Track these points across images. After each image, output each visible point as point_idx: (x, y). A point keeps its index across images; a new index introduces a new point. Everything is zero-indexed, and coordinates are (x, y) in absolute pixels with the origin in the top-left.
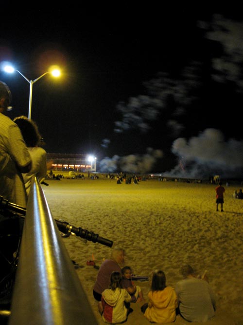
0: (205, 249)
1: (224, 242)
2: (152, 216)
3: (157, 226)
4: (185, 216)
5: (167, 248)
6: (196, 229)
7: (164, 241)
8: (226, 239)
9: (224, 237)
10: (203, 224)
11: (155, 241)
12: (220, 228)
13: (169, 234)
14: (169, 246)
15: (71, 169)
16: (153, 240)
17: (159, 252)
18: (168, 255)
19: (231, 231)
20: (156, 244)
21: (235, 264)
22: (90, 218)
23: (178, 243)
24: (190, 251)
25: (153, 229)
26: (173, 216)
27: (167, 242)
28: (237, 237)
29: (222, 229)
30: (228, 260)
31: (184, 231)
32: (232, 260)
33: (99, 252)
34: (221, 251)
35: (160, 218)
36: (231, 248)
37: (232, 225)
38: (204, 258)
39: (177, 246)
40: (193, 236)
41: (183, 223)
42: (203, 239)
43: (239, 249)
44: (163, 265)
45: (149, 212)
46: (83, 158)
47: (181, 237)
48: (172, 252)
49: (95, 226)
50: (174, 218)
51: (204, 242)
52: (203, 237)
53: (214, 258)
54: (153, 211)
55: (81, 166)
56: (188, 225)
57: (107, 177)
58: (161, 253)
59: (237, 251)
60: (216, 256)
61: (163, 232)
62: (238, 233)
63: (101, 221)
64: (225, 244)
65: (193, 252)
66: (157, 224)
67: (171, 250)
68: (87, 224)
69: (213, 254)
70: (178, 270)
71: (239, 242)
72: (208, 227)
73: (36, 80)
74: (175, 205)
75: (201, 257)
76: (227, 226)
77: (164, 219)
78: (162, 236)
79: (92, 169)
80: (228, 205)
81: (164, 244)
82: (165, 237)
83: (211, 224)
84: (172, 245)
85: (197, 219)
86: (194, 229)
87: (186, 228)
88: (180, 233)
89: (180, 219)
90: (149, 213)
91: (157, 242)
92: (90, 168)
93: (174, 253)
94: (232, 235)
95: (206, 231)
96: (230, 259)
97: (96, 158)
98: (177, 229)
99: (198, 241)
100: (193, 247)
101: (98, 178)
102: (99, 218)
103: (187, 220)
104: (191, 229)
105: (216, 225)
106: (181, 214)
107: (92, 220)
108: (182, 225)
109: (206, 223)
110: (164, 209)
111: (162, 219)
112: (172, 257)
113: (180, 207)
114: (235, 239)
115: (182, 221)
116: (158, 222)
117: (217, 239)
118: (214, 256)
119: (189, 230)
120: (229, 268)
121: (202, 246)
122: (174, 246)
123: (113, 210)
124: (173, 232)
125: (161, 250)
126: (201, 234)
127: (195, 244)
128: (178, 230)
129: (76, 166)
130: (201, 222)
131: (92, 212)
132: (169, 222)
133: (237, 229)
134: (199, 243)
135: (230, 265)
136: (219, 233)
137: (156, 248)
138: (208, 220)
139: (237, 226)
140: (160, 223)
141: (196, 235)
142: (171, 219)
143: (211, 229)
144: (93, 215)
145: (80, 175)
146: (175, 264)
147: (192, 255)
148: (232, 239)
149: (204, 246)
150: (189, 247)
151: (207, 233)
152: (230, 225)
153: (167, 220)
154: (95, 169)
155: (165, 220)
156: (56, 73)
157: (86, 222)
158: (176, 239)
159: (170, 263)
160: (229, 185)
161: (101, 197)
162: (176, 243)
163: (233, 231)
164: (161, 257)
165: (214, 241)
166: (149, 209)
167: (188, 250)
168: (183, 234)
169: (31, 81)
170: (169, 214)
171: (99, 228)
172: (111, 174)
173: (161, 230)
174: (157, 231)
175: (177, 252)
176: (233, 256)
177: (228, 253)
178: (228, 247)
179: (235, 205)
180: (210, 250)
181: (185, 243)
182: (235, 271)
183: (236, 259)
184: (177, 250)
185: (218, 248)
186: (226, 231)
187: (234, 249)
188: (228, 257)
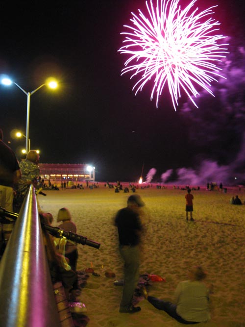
0: (203, 254)
1: (220, 247)
2: (151, 224)
3: (154, 233)
4: (183, 223)
5: (165, 254)
6: (193, 235)
7: (162, 248)
8: (223, 244)
9: (220, 242)
10: (200, 230)
12: (216, 233)
13: (166, 240)
14: (167, 253)
15: (70, 179)
16: (151, 246)
17: (156, 259)
18: (165, 261)
19: (227, 237)
20: (154, 251)
21: (231, 268)
22: (89, 227)
23: (175, 249)
24: (186, 257)
25: (151, 236)
26: (171, 223)
27: (165, 248)
28: (233, 243)
29: (219, 234)
30: (224, 265)
31: (181, 237)
32: (228, 264)
33: (97, 259)
34: (218, 256)
35: (158, 226)
36: (227, 252)
37: (228, 230)
38: (201, 263)
39: (174, 252)
41: (180, 229)
42: (200, 245)
43: (235, 254)
44: (159, 272)
46: (82, 167)
47: (179, 243)
48: (169, 258)
49: (94, 234)
50: (172, 225)
51: (200, 248)
52: (199, 243)
53: (210, 263)
54: (151, 218)
55: (80, 176)
57: (105, 185)
58: (159, 259)
59: (233, 255)
60: (212, 261)
61: (161, 239)
62: (235, 238)
63: (100, 230)
64: (222, 248)
65: (190, 257)
66: (154, 231)
67: (168, 256)
68: (86, 233)
70: (175, 275)
71: (235, 247)
72: (205, 233)
73: (33, 92)
74: (173, 212)
76: (223, 232)
77: (162, 226)
78: (160, 243)
79: (91, 179)
80: (224, 211)
81: (162, 251)
83: (208, 230)
84: (170, 251)
85: (195, 225)
86: (192, 235)
87: (183, 234)
88: (178, 239)
89: (177, 226)
91: (156, 247)
92: (88, 178)
93: (171, 259)
94: (228, 240)
95: (202, 237)
96: (226, 263)
97: (94, 168)
98: (174, 235)
99: (195, 247)
100: (189, 253)
101: (96, 187)
102: (98, 226)
103: (184, 227)
104: (188, 235)
105: (213, 231)
106: (179, 221)
107: (90, 229)
108: (180, 232)
109: (202, 229)
110: (161, 216)
111: (160, 226)
112: (170, 263)
113: (178, 214)
114: (231, 244)
115: (179, 227)
116: (156, 229)
117: (214, 245)
118: (210, 260)
119: (186, 236)
120: (227, 271)
121: (198, 252)
122: (172, 252)
124: (170, 238)
125: (158, 256)
126: (198, 239)
127: (192, 250)
128: (175, 237)
129: (74, 175)
130: (198, 228)
131: (91, 221)
132: (167, 228)
133: (233, 234)
134: (196, 249)
135: (226, 269)
136: (216, 239)
137: (153, 254)
138: (205, 226)
139: (233, 232)
141: (193, 241)
142: (169, 226)
143: (207, 234)
144: (92, 224)
145: (79, 184)
146: (172, 270)
147: (188, 260)
148: (228, 244)
149: (201, 252)
150: (186, 253)
151: (204, 239)
152: (227, 231)
153: (165, 227)
154: (93, 179)
156: (53, 84)
157: (85, 231)
158: (174, 245)
159: (167, 268)
160: (226, 192)
161: (100, 206)
162: (173, 249)
163: (229, 237)
164: (158, 263)
165: (210, 246)
168: (180, 241)
169: (29, 93)
170: (167, 221)
171: (98, 237)
172: (110, 183)
173: (159, 237)
174: (155, 238)
175: (174, 258)
176: (228, 261)
177: (224, 257)
178: (224, 252)
179: (232, 211)
180: (207, 255)
181: (182, 249)
182: (231, 274)
183: (231, 263)
184: (174, 256)
185: (214, 253)
186: (222, 237)
187: (230, 254)
188: (224, 261)
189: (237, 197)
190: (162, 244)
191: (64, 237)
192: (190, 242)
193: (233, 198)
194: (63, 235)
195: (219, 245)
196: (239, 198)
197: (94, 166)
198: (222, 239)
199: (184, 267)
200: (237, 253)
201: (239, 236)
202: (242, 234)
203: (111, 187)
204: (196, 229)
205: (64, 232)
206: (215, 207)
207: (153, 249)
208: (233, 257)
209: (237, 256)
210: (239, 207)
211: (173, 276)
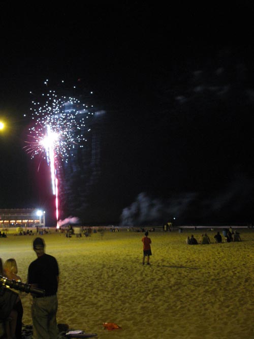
0: (159, 298)
1: (177, 289)
2: (105, 269)
3: (109, 279)
4: (138, 267)
5: (121, 300)
7: (117, 293)
8: (180, 286)
9: (178, 285)
10: (156, 273)
11: (107, 294)
12: (172, 275)
13: (122, 286)
14: (122, 298)
15: (18, 225)
16: (106, 293)
17: (111, 305)
18: (121, 307)
20: (109, 298)
21: (189, 310)
23: (131, 294)
24: (143, 302)
25: (105, 282)
26: (126, 267)
27: (120, 294)
28: (190, 284)
29: (175, 276)
30: (181, 308)
32: (186, 306)
34: (175, 299)
35: (112, 270)
36: (184, 294)
37: (185, 271)
38: (159, 307)
39: (130, 297)
40: (146, 286)
41: (136, 273)
42: (157, 288)
43: (192, 295)
44: (117, 318)
45: (100, 264)
46: (30, 212)
47: (134, 287)
48: (124, 304)
50: (127, 269)
51: (157, 291)
52: (156, 286)
53: (168, 306)
54: (105, 263)
55: (29, 221)
56: (141, 274)
58: (114, 306)
59: (191, 297)
60: (170, 305)
61: (116, 284)
62: (191, 279)
64: (179, 291)
65: (147, 302)
66: (109, 277)
67: (124, 302)
69: (167, 302)
70: (132, 322)
71: (192, 288)
72: (161, 276)
74: (127, 255)
75: (154, 307)
76: (180, 273)
77: (116, 271)
78: (115, 288)
79: (41, 224)
80: (180, 252)
81: (118, 296)
82: (117, 289)
83: (165, 272)
84: (125, 297)
85: (150, 268)
86: (147, 279)
87: (139, 278)
88: (133, 284)
89: (132, 270)
90: (101, 266)
91: (111, 293)
92: (38, 223)
93: (127, 305)
94: (185, 281)
95: (159, 280)
96: (184, 305)
97: (44, 212)
98: (130, 280)
99: (151, 291)
100: (146, 297)
101: (47, 233)
103: (139, 270)
104: (144, 279)
105: (169, 273)
106: (134, 264)
108: (136, 276)
109: (159, 272)
110: (116, 260)
111: (114, 270)
112: (125, 309)
113: (131, 257)
114: (188, 286)
115: (135, 271)
116: (111, 274)
117: (171, 287)
118: (167, 304)
119: (142, 280)
120: (183, 315)
121: (155, 296)
122: (128, 298)
123: (64, 265)
124: (126, 283)
125: (114, 303)
126: (154, 283)
127: (148, 294)
129: (23, 221)
130: (154, 271)
132: (121, 273)
134: (153, 293)
135: (184, 312)
136: (173, 281)
137: (108, 301)
138: (161, 269)
139: (190, 273)
140: (113, 276)
141: (150, 285)
142: (124, 271)
143: (164, 277)
145: (28, 230)
146: (128, 316)
147: (145, 305)
148: (185, 286)
149: (157, 296)
150: (143, 297)
151: (160, 282)
152: (183, 272)
153: (120, 272)
154: (44, 224)
155: (118, 272)
158: (129, 291)
159: (123, 315)
160: (181, 232)
162: (128, 294)
163: (186, 278)
164: (114, 311)
165: (166, 289)
166: (101, 262)
167: (142, 301)
168: (136, 285)
170: (122, 265)
173: (114, 283)
174: (110, 284)
175: (130, 304)
176: (186, 303)
177: (181, 300)
178: (181, 294)
179: (188, 251)
180: (164, 299)
181: (138, 293)
182: (188, 317)
183: (189, 305)
184: (130, 301)
185: (171, 296)
186: (179, 278)
187: (187, 295)
188: (181, 304)
189: (192, 236)
191: (8, 287)
193: (189, 238)
194: (7, 284)
195: (176, 287)
196: (195, 237)
197: (44, 211)
198: (179, 281)
199: (141, 312)
200: (194, 295)
201: (195, 276)
202: (199, 274)
204: (152, 271)
205: (7, 280)
206: (171, 248)
207: (107, 296)
208: (190, 299)
209: (195, 297)
210: (195, 247)
211: (130, 323)
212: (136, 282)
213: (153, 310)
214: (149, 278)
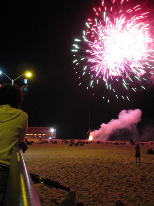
0: (130, 188)
1: (142, 183)
2: (94, 167)
3: (97, 174)
4: (116, 167)
5: (105, 188)
7: (102, 184)
8: (144, 181)
9: (142, 180)
13: (105, 179)
14: (106, 187)
15: (39, 137)
16: (95, 183)
17: (99, 192)
18: (106, 193)
19: (146, 176)
21: (151, 198)
22: (52, 170)
23: (111, 185)
24: (120, 191)
25: (95, 176)
26: (108, 167)
27: (104, 184)
29: (140, 174)
30: (146, 196)
32: (149, 195)
33: (59, 193)
35: (99, 169)
36: (147, 187)
38: (130, 195)
42: (128, 182)
43: (153, 188)
46: (48, 130)
47: (114, 181)
49: (56, 175)
51: (129, 184)
52: (128, 180)
54: (94, 164)
55: (46, 135)
56: (118, 172)
57: (63, 141)
58: (101, 192)
60: (137, 193)
61: (101, 178)
62: (152, 177)
63: (60, 172)
64: (143, 185)
65: (122, 191)
67: (107, 190)
68: (51, 174)
72: (131, 174)
73: (16, 79)
74: (108, 159)
75: (128, 194)
77: (102, 169)
83: (133, 171)
84: (108, 186)
85: (124, 169)
86: (122, 175)
87: (117, 175)
88: (113, 178)
90: (92, 165)
92: (52, 136)
93: (109, 192)
94: (147, 178)
95: (129, 176)
97: (55, 130)
99: (125, 183)
100: (121, 188)
101: (57, 143)
102: (58, 169)
103: (117, 169)
105: (136, 172)
106: (113, 165)
107: (54, 171)
108: (114, 173)
109: (129, 171)
110: (101, 162)
112: (108, 195)
114: (149, 181)
116: (98, 171)
117: (137, 182)
119: (119, 176)
121: (128, 187)
122: (110, 187)
123: (67, 164)
124: (108, 177)
126: (127, 178)
127: (123, 185)
128: (111, 176)
129: (42, 135)
131: (54, 165)
132: (105, 171)
133: (150, 174)
134: (126, 185)
135: (148, 199)
136: (139, 177)
137: (97, 189)
138: (131, 169)
142: (106, 169)
143: (133, 174)
144: (54, 167)
145: (45, 141)
146: (110, 200)
147: (121, 193)
148: (147, 181)
150: (119, 188)
151: (131, 178)
152: (146, 172)
154: (55, 137)
156: (29, 75)
157: (50, 173)
158: (110, 182)
159: (107, 199)
160: (143, 146)
161: (59, 155)
163: (148, 176)
164: (101, 195)
165: (135, 182)
166: (91, 163)
169: (13, 80)
170: (105, 165)
171: (58, 176)
172: (65, 140)
173: (100, 177)
174: (98, 177)
175: (111, 191)
176: (149, 193)
177: (145, 191)
178: (145, 187)
179: (148, 158)
180: (134, 189)
182: (151, 203)
183: (151, 195)
185: (138, 188)
186: (143, 176)
187: (149, 188)
188: (146, 194)
190: (102, 181)
192: (121, 180)
193: (148, 149)
196: (152, 149)
198: (143, 178)
203: (66, 142)
207: (97, 185)
208: (151, 191)
210: (153, 155)
212: (115, 177)
213: (127, 196)
214: (123, 174)
